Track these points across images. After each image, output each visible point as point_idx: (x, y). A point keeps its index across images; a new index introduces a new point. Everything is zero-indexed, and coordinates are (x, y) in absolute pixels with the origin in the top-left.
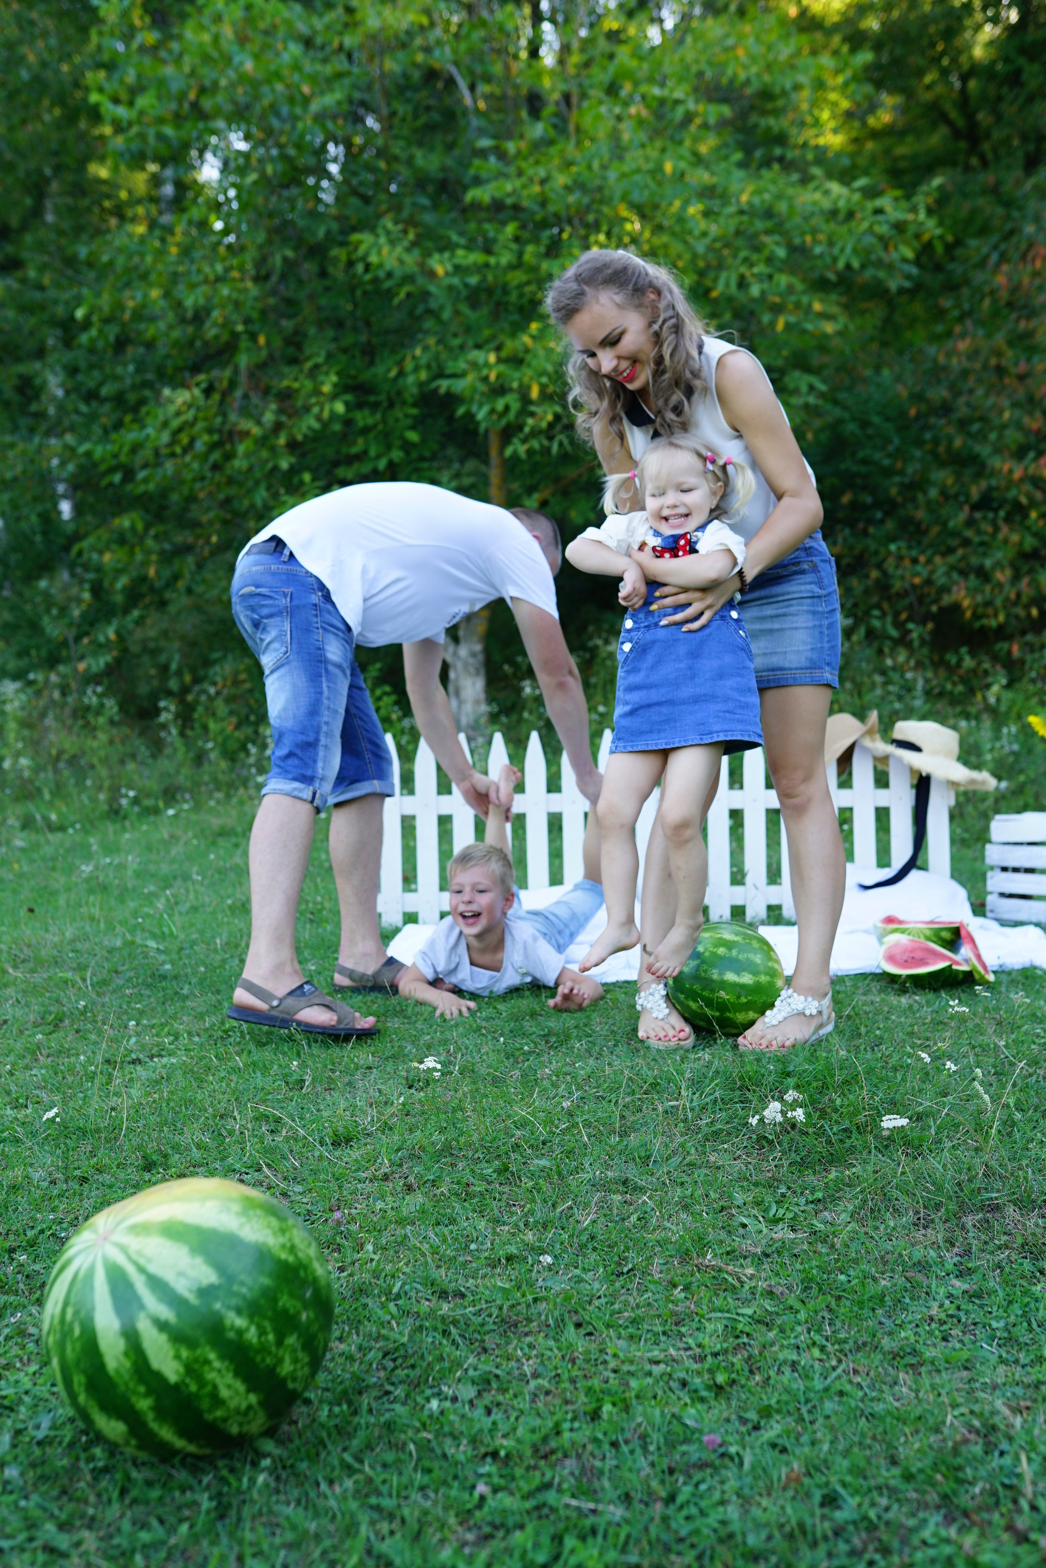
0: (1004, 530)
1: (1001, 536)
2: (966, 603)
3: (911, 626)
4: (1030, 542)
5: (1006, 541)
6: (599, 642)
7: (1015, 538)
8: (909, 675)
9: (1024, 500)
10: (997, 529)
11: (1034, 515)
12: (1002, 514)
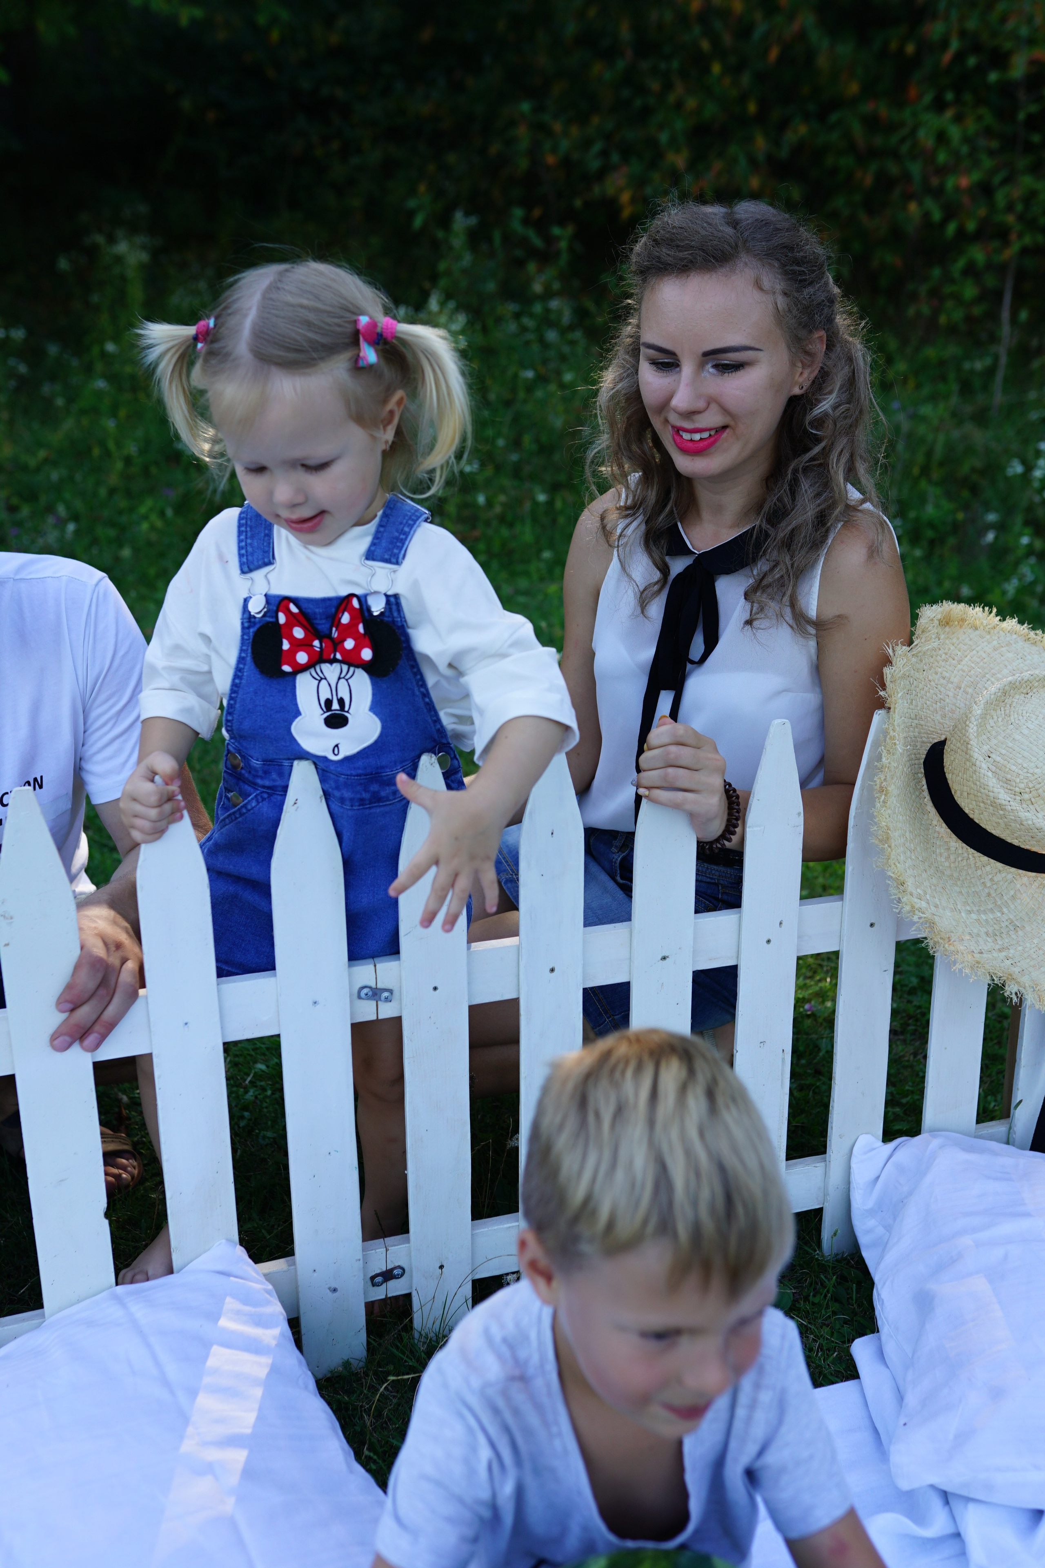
0: (679, 89)
1: (672, 98)
2: (625, 197)
3: (556, 231)
4: (711, 110)
5: (679, 105)
6: (100, 239)
7: (691, 103)
8: (554, 304)
9: (705, 45)
10: (668, 86)
11: (716, 68)
12: (675, 64)
